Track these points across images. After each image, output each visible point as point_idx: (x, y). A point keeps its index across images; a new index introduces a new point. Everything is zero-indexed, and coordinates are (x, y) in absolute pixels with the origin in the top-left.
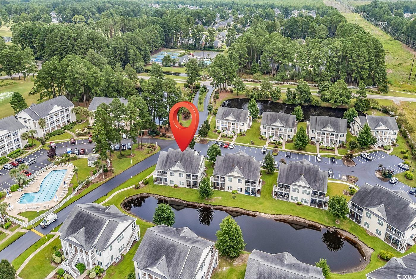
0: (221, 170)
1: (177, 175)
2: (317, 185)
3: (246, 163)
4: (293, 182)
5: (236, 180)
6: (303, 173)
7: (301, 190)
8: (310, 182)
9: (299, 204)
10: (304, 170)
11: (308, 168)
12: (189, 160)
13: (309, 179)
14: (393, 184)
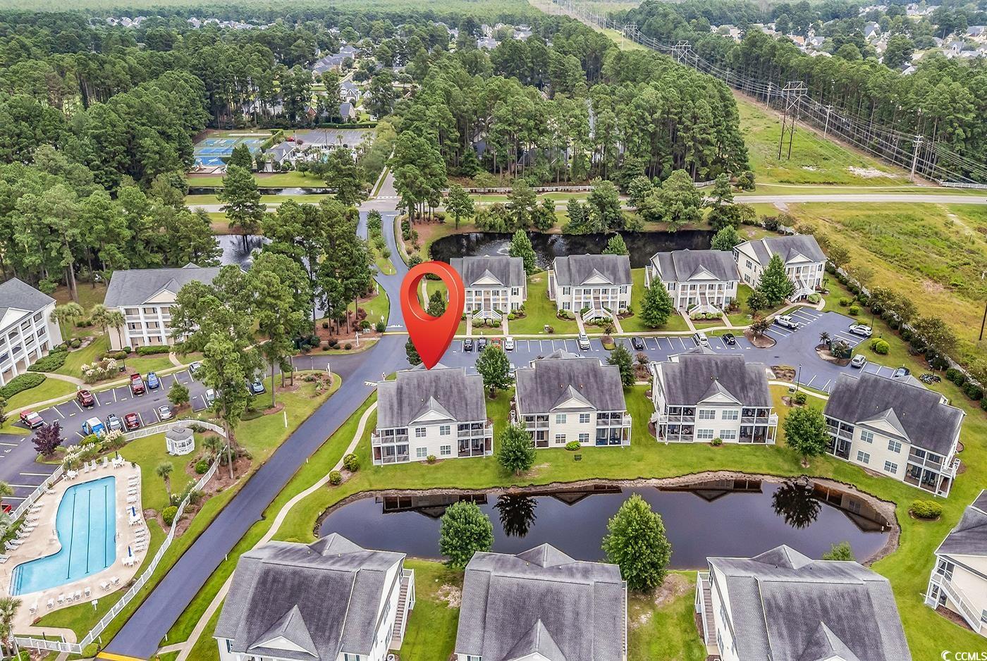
0: (537, 401)
1: (433, 431)
2: (751, 394)
3: (588, 375)
4: (700, 398)
5: (577, 416)
6: (715, 374)
7: (719, 412)
8: (735, 391)
9: (717, 444)
10: (714, 369)
11: (722, 362)
12: (455, 390)
13: (731, 386)
14: (859, 368)
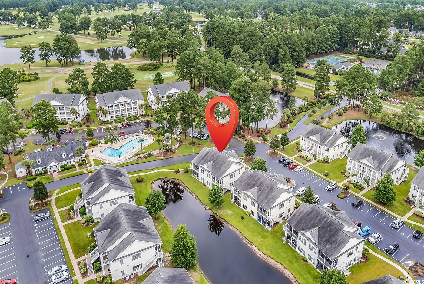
0: (241, 185)
1: (205, 173)
2: (328, 246)
3: (268, 188)
5: (250, 201)
6: (321, 225)
7: (308, 243)
8: (321, 240)
9: (305, 260)
10: (323, 222)
11: (331, 221)
12: (221, 163)
13: (322, 235)
